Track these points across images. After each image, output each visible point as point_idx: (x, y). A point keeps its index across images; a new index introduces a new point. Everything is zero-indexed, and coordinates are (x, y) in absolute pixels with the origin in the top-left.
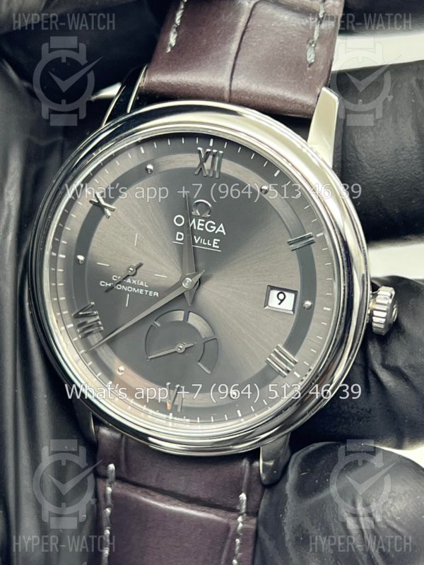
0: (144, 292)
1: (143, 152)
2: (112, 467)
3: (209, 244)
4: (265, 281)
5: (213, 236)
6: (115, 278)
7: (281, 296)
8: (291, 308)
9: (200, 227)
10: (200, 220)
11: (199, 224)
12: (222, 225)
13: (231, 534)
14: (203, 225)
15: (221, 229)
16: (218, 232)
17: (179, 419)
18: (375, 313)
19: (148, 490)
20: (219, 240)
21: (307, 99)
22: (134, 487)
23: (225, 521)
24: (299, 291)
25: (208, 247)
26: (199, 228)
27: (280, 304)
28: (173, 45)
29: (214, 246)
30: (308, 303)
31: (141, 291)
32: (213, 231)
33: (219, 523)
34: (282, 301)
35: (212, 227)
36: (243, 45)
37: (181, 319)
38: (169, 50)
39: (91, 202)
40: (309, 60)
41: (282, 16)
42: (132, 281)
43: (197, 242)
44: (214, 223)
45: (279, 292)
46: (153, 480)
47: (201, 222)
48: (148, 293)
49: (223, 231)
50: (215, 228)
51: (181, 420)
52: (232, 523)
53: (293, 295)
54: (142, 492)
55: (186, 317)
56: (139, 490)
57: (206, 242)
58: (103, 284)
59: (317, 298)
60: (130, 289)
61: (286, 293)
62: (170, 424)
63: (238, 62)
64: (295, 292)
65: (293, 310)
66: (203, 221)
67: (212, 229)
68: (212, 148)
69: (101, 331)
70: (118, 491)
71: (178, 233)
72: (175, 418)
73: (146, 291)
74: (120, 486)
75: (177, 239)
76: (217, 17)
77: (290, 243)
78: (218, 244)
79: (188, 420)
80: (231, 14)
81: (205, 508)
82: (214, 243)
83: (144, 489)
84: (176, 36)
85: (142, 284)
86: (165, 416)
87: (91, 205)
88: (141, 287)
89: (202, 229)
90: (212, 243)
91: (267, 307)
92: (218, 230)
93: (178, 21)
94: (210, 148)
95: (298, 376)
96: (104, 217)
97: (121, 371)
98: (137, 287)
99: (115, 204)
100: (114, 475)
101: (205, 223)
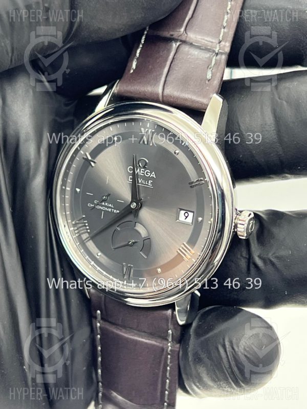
0: (111, 210)
1: (111, 129)
2: (99, 312)
5: (149, 178)
6: (96, 202)
7: (186, 215)
8: (191, 222)
10: (142, 170)
11: (141, 172)
12: (153, 173)
13: (165, 353)
15: (153, 175)
16: (152, 177)
18: (239, 226)
20: (152, 181)
21: (205, 101)
23: (161, 345)
24: (195, 212)
25: (146, 185)
26: (141, 174)
27: (185, 219)
28: (134, 68)
29: (149, 185)
30: (200, 219)
31: (110, 210)
32: (149, 176)
33: (158, 346)
34: (187, 217)
35: (148, 174)
36: (171, 69)
38: (132, 71)
39: (83, 158)
40: (208, 77)
41: (194, 52)
42: (105, 204)
43: (140, 182)
44: (149, 172)
45: (185, 212)
46: (120, 321)
49: (154, 176)
50: (150, 174)
52: (165, 347)
53: (192, 214)
56: (114, 326)
57: (145, 182)
58: (89, 205)
59: (205, 217)
60: (104, 208)
61: (188, 213)
63: (167, 79)
64: (193, 212)
65: (192, 223)
66: (144, 170)
69: (88, 232)
70: (103, 326)
71: (130, 177)
73: (113, 210)
74: (104, 323)
75: (130, 180)
77: (189, 184)
78: (152, 183)
80: (165, 52)
82: (149, 183)
84: (136, 63)
85: (110, 205)
87: (84, 160)
88: (110, 207)
89: (143, 175)
90: (148, 182)
91: (178, 221)
92: (152, 175)
93: (138, 55)
94: (147, 128)
95: (194, 261)
96: (91, 166)
97: (99, 256)
98: (108, 207)
99: (96, 159)
100: (100, 316)
101: (144, 171)
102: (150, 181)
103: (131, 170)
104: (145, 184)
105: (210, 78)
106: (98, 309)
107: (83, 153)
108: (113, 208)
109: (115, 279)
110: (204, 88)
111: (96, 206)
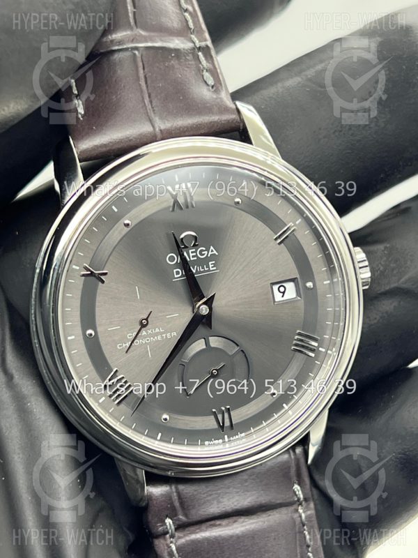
0: (162, 337)
1: (116, 210)
3: (206, 269)
4: (266, 281)
5: (207, 259)
6: (130, 336)
7: (282, 289)
8: (296, 295)
9: (193, 257)
10: (190, 251)
11: (191, 255)
12: (212, 248)
14: (195, 254)
15: (213, 251)
16: (211, 255)
20: (214, 262)
23: (288, 517)
24: (298, 276)
25: (205, 271)
26: (192, 259)
27: (283, 296)
29: (211, 269)
30: (310, 284)
31: (159, 338)
32: (206, 255)
34: (284, 293)
35: (203, 253)
37: (205, 347)
39: (82, 275)
40: (209, 84)
42: (147, 332)
43: (194, 271)
44: (204, 249)
45: (279, 286)
47: (192, 252)
48: (166, 336)
49: (215, 252)
50: (206, 252)
51: (237, 437)
52: (295, 516)
53: (293, 283)
55: (207, 343)
57: (203, 268)
58: (120, 346)
59: (317, 277)
60: (148, 340)
61: (285, 285)
62: (227, 445)
64: (294, 280)
65: (299, 296)
66: (194, 250)
67: (204, 254)
68: (179, 183)
71: (175, 271)
72: (232, 438)
73: (164, 335)
74: (182, 535)
75: (176, 276)
76: (113, 74)
77: (276, 239)
78: (214, 265)
79: (243, 434)
81: (270, 512)
82: (211, 266)
83: (208, 523)
85: (157, 330)
86: (221, 441)
87: (83, 278)
88: (157, 334)
89: (195, 258)
90: (208, 267)
91: (275, 303)
92: (210, 253)
94: (177, 183)
95: (324, 350)
96: (100, 283)
97: (166, 419)
98: (154, 335)
99: (106, 268)
100: (173, 527)
101: (196, 252)
102: (210, 263)
103: (172, 259)
104: (202, 272)
105: (213, 84)
106: (167, 516)
107: (78, 268)
108: (163, 333)
109: (207, 443)
110: (216, 99)
111: (133, 342)
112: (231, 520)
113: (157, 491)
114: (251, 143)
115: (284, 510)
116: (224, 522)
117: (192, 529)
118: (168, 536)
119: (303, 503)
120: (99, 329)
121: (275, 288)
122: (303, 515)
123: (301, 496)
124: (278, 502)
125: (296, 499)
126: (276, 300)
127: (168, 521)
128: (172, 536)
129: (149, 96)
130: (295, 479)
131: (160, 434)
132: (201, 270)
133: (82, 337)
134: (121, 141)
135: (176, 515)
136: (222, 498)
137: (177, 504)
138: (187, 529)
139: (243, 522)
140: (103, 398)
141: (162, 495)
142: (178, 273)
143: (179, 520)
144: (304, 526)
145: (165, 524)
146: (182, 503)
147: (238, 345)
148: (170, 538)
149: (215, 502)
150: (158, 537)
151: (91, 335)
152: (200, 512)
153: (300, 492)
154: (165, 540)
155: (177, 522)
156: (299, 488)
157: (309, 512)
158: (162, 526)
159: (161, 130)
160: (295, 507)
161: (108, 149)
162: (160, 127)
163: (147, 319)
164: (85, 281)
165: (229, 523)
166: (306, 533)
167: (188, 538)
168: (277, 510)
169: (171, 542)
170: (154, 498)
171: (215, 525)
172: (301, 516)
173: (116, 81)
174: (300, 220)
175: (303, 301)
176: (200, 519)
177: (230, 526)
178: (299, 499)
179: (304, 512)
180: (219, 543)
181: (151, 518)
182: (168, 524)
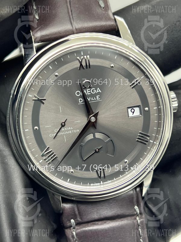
0: (72, 132)
1: (51, 68)
3: (95, 99)
4: (125, 106)
5: (96, 94)
6: (56, 131)
7: (133, 111)
9: (89, 93)
10: (87, 90)
11: (88, 92)
12: (98, 89)
13: (136, 227)
14: (90, 91)
16: (98, 92)
17: (106, 182)
19: (94, 223)
20: (99, 96)
22: (86, 224)
23: (131, 222)
24: (141, 105)
26: (88, 94)
27: (133, 114)
28: (38, 18)
29: (98, 99)
30: (147, 109)
31: (70, 132)
32: (95, 92)
34: (133, 112)
35: (94, 91)
37: (93, 138)
38: (37, 21)
40: (102, 6)
42: (64, 129)
43: (89, 100)
44: (95, 89)
47: (88, 91)
48: (74, 131)
49: (100, 91)
50: (95, 91)
51: (107, 182)
52: (135, 221)
54: (91, 225)
55: (94, 136)
56: (89, 224)
57: (93, 98)
58: (51, 135)
59: (150, 105)
60: (65, 133)
61: (134, 108)
62: (102, 186)
64: (139, 106)
65: (141, 113)
66: (89, 89)
67: (94, 92)
68: (83, 56)
70: (79, 230)
71: (79, 99)
72: (104, 183)
75: (80, 102)
77: (131, 86)
79: (110, 181)
81: (122, 219)
82: (97, 98)
83: (92, 223)
85: (69, 128)
86: (99, 184)
87: (34, 101)
89: (90, 94)
90: (96, 98)
91: (129, 118)
92: (97, 91)
93: (35, 8)
94: (82, 56)
95: (152, 142)
96: (42, 104)
97: (72, 172)
98: (68, 131)
99: (45, 97)
100: (74, 224)
101: (90, 90)
102: (97, 96)
103: (78, 93)
104: (93, 101)
105: (104, 6)
106: (72, 218)
107: (31, 96)
108: (72, 130)
109: (92, 184)
110: (105, 14)
111: (57, 133)
112: (103, 222)
113: (67, 206)
114: (120, 37)
115: (129, 218)
116: (100, 223)
117: (84, 225)
118: (72, 228)
119: (139, 215)
120: (41, 126)
121: (129, 110)
122: (139, 221)
123: (138, 212)
124: (127, 214)
125: (136, 213)
126: (129, 116)
127: (72, 221)
128: (74, 228)
129: (71, 12)
130: (135, 203)
131: (69, 179)
132: (93, 100)
133: (32, 130)
134: (56, 33)
135: (76, 218)
136: (99, 211)
137: (77, 213)
138: (81, 225)
139: (109, 223)
140: (42, 161)
141: (70, 208)
142: (81, 100)
143: (77, 220)
144: (139, 226)
145: (71, 222)
146: (79, 213)
147: (109, 137)
148: (73, 229)
149: (96, 213)
150: (67, 228)
151: (37, 129)
152: (88, 217)
153: (138, 210)
154: (70, 229)
155: (77, 222)
156: (137, 208)
157: (142, 220)
158: (69, 223)
159: (76, 29)
160: (135, 217)
161: (49, 37)
162: (75, 27)
163: (64, 123)
164: (34, 102)
165: (102, 223)
166: (140, 229)
167: (81, 230)
168: (126, 218)
169: (74, 231)
170: (66, 209)
171: (95, 224)
172: (137, 222)
173: (55, 3)
174: (143, 76)
175: (143, 117)
176: (88, 221)
177: (103, 225)
178: (137, 213)
179: (139, 219)
180: (97, 233)
181: (64, 219)
182: (72, 222)
